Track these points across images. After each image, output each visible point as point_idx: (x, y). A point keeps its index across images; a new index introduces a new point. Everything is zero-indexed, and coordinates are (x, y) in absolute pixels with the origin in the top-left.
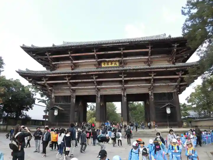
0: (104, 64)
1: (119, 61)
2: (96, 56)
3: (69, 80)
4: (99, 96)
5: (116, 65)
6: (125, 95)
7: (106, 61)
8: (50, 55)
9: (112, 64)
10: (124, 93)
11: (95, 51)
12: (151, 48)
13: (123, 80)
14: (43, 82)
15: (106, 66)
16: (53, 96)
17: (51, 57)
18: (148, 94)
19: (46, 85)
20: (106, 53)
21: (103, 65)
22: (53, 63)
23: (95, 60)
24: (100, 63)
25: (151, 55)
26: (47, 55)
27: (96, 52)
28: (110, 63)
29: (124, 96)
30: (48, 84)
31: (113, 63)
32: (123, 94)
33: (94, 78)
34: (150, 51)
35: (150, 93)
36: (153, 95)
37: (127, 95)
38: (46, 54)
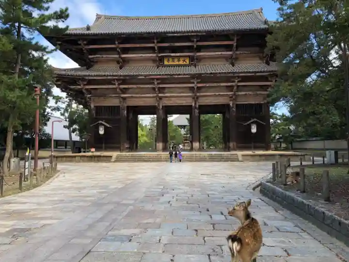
0: (168, 61)
1: (189, 56)
2: (156, 48)
3: (119, 84)
4: (161, 107)
5: (184, 63)
6: (197, 106)
7: (171, 56)
8: (85, 45)
9: (179, 61)
10: (195, 104)
11: (155, 41)
12: (237, 40)
13: (195, 87)
14: (79, 87)
15: (171, 63)
16: (92, 106)
17: (87, 47)
18: (228, 105)
19: (84, 91)
20: (172, 44)
21: (166, 63)
22: (90, 57)
23: (155, 55)
24: (161, 59)
25: (237, 50)
26: (80, 45)
27: (158, 42)
28: (176, 60)
29: (196, 108)
30: (87, 90)
31: (182, 59)
32: (193, 105)
33: (156, 83)
34: (235, 44)
35: (231, 105)
36: (235, 106)
37: (199, 106)
38: (79, 42)
